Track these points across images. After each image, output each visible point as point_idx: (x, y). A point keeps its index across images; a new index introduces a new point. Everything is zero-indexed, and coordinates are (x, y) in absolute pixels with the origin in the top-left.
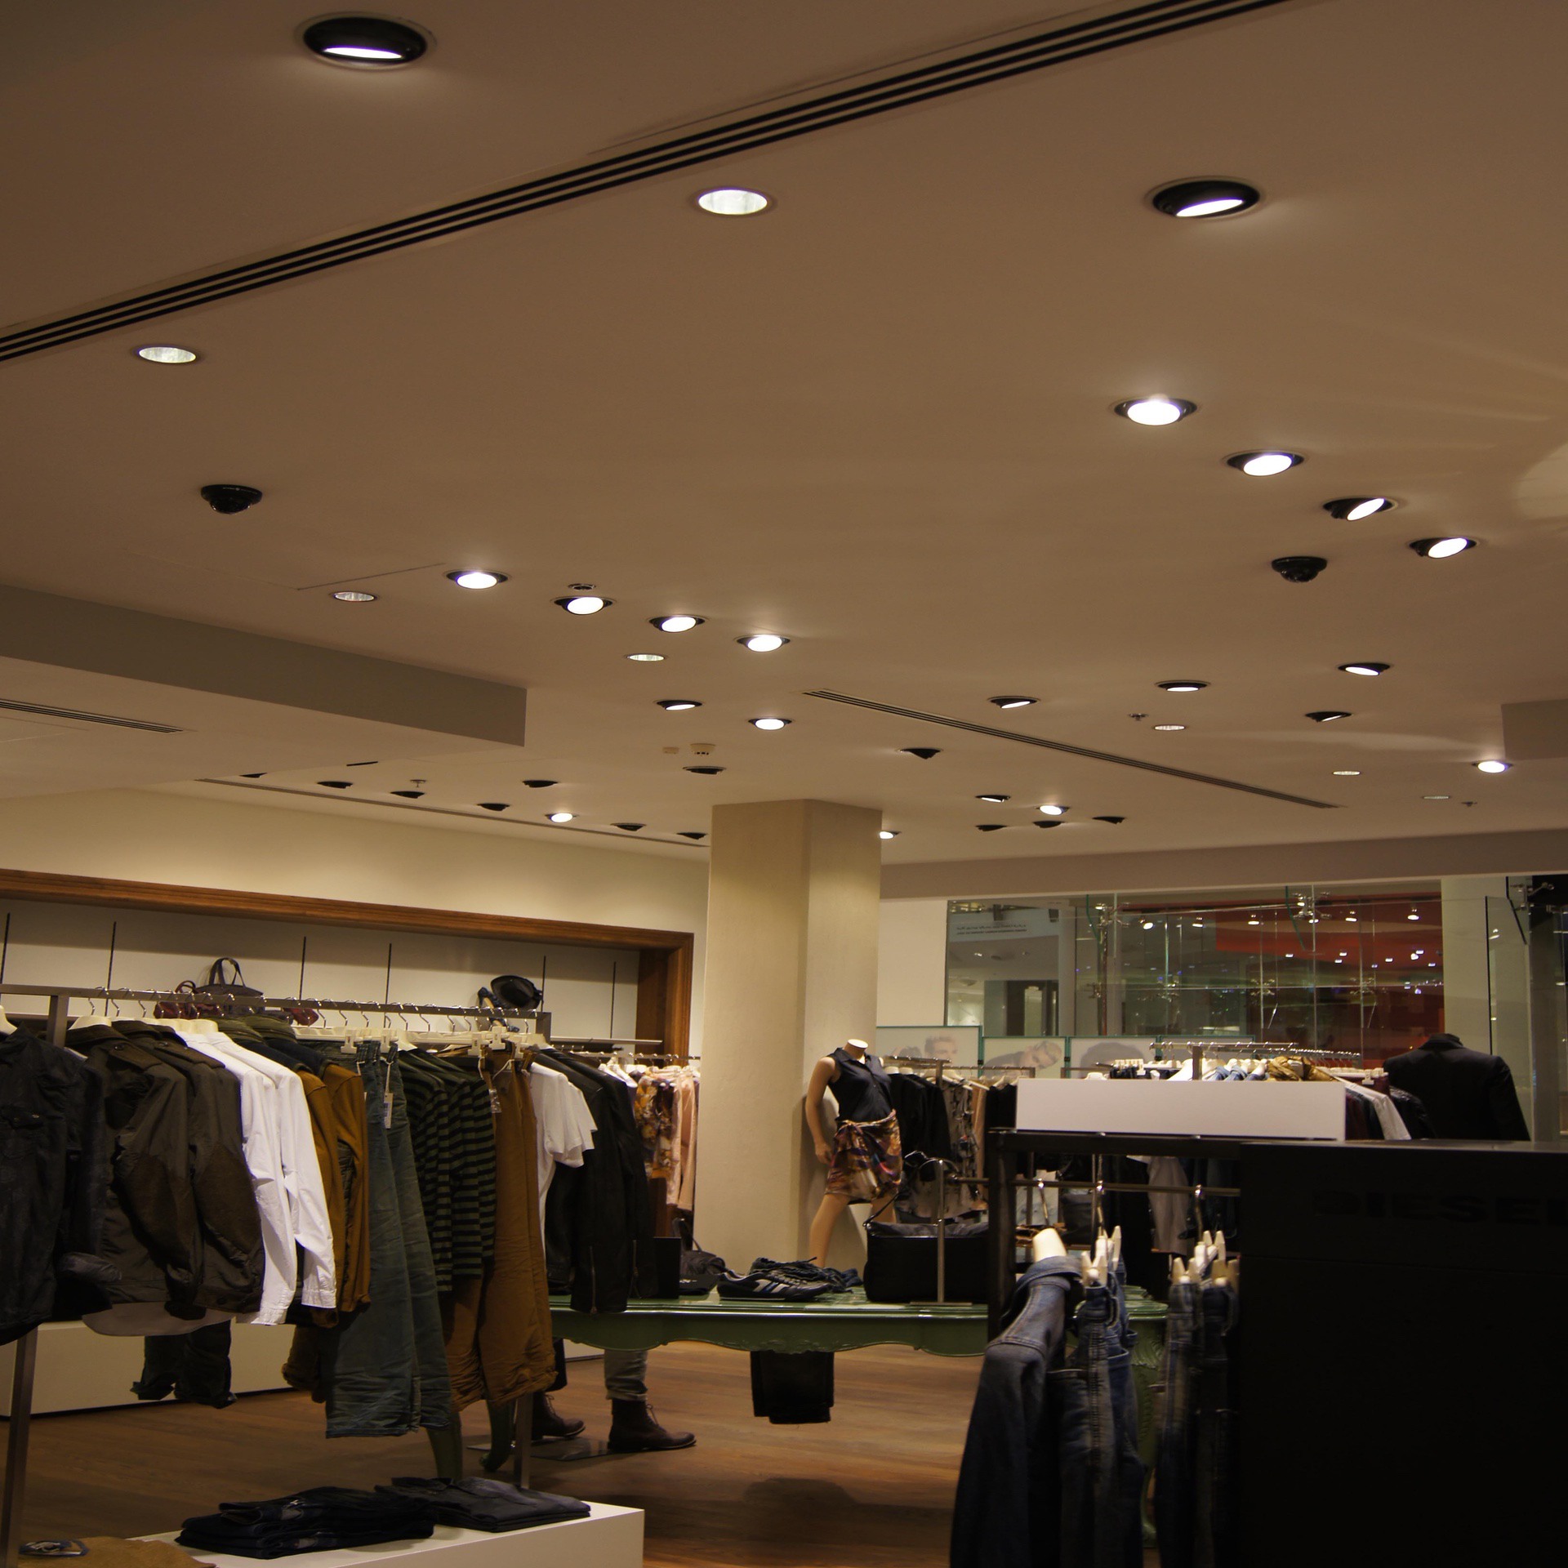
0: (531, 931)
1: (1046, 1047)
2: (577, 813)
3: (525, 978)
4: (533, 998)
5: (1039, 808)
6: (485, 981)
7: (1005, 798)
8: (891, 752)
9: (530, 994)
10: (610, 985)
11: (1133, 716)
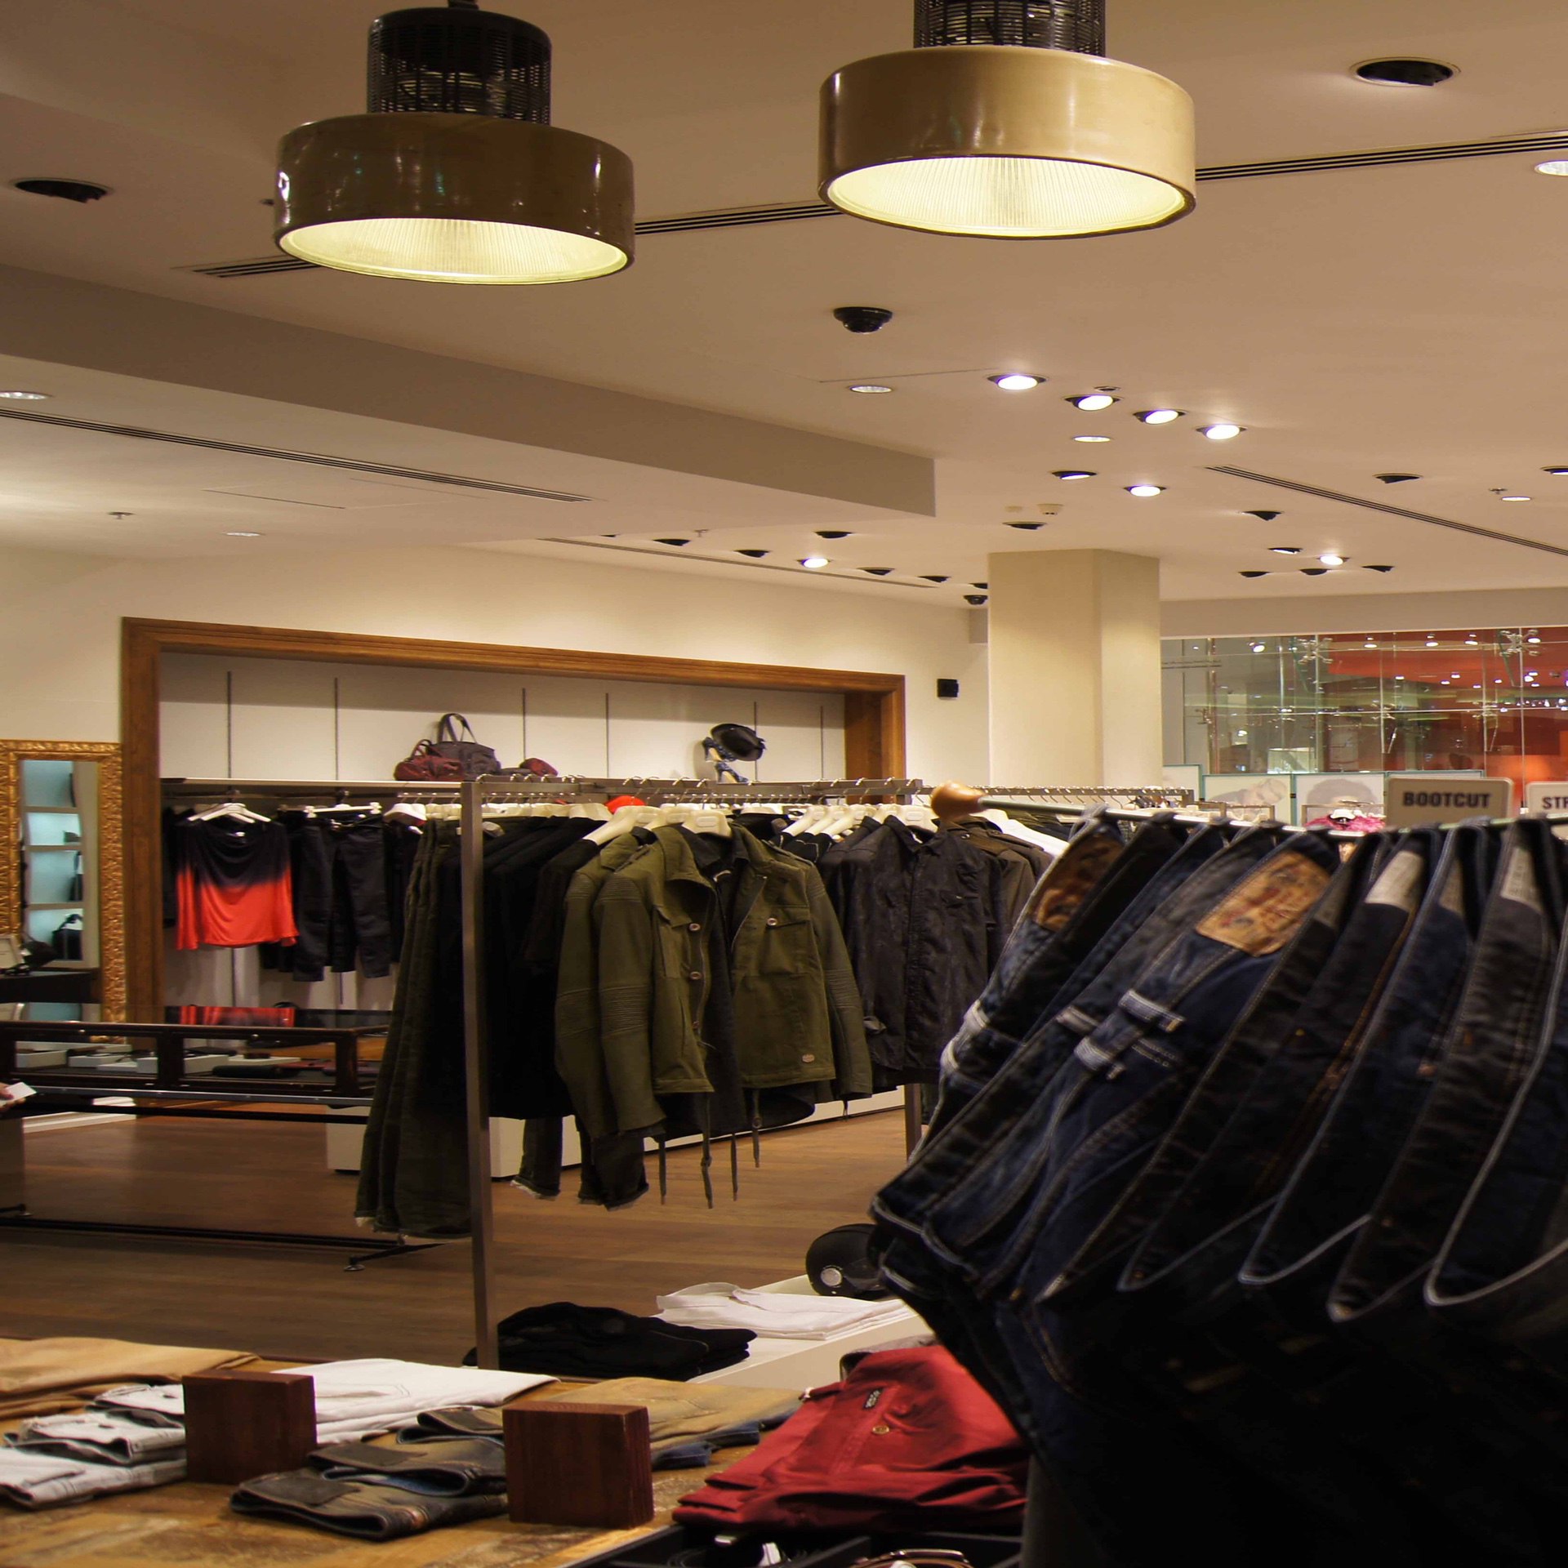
0: (752, 677)
1: (1270, 784)
2: (831, 558)
3: (745, 726)
4: (757, 748)
5: (1319, 559)
6: (704, 731)
7: (1298, 550)
8: (1233, 513)
9: (755, 743)
10: (819, 730)
11: (1493, 490)
